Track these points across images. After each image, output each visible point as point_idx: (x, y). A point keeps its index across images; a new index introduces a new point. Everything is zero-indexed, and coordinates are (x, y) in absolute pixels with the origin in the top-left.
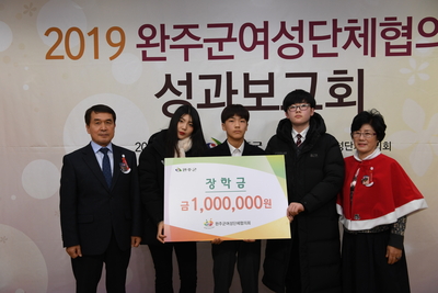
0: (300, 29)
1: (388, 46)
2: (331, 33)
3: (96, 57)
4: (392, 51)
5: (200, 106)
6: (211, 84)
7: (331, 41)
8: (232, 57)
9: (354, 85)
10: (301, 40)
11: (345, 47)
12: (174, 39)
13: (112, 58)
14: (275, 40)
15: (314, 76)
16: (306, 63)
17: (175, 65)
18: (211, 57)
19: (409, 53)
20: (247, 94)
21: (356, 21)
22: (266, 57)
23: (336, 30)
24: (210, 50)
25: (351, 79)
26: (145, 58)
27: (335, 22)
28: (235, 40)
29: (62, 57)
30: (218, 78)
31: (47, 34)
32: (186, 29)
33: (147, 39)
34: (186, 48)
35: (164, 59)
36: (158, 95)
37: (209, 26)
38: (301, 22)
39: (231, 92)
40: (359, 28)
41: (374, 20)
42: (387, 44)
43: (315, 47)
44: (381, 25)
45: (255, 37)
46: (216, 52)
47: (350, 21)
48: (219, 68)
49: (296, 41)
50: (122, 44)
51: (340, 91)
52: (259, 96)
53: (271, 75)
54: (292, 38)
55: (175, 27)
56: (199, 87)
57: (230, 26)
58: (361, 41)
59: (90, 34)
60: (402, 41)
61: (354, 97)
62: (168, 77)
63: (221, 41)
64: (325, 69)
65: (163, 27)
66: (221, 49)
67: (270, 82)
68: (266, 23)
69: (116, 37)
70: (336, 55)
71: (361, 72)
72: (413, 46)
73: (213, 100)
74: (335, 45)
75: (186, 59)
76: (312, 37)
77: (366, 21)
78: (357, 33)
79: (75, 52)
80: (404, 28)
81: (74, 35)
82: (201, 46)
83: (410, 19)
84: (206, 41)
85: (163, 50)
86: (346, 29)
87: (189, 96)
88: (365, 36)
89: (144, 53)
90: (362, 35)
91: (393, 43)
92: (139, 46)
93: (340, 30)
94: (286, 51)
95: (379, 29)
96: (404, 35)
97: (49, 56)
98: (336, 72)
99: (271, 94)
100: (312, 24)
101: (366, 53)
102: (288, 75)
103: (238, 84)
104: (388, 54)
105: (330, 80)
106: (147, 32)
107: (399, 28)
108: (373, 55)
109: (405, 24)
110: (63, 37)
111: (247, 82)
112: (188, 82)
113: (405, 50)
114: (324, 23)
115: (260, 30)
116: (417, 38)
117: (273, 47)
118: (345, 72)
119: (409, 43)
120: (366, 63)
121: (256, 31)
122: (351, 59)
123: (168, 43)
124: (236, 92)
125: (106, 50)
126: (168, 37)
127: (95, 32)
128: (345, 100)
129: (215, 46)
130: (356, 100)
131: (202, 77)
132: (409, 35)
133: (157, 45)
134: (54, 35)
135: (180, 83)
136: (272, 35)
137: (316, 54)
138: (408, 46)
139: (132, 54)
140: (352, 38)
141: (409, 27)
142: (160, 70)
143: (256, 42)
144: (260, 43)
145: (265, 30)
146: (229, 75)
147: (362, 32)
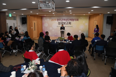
13: (55, 21)
16: (67, 21)
17: (59, 21)
19: (74, 21)
22: (65, 21)
29: (52, 21)
31: (51, 19)
37: (61, 19)
38: (67, 19)
48: (62, 22)
57: (63, 19)
59: (54, 19)
64: (69, 22)
90: (71, 20)
99: (65, 23)
106: (58, 19)
109: (73, 19)
114: (69, 19)
115: (65, 19)
120: (71, 21)
122: (70, 21)
139: (57, 21)
142: (58, 22)
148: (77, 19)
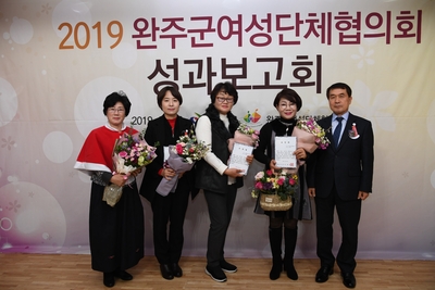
0: (268, 21)
1: (342, 36)
2: (294, 24)
3: (100, 46)
4: (345, 40)
5: (185, 86)
6: (194, 68)
7: (294, 31)
8: (211, 45)
9: (313, 68)
10: (269, 30)
11: (306, 36)
12: (163, 30)
13: (112, 47)
14: (247, 30)
15: (280, 61)
17: (165, 52)
18: (194, 45)
19: (358, 42)
20: (224, 76)
21: (315, 15)
22: (240, 44)
23: (299, 22)
24: (193, 39)
25: (311, 63)
26: (139, 47)
27: (298, 15)
28: (214, 30)
29: (72, 47)
30: (200, 63)
31: (60, 28)
32: (173, 22)
33: (141, 31)
34: (173, 37)
35: (155, 47)
36: (150, 78)
37: (193, 19)
38: (269, 15)
39: (211, 74)
40: (317, 21)
41: (330, 14)
42: (341, 34)
43: (281, 36)
44: (336, 18)
45: (231, 28)
46: (198, 41)
47: (310, 15)
48: (201, 54)
49: (265, 31)
50: (120, 35)
51: (302, 73)
52: (234, 78)
53: (244, 60)
54: (262, 29)
55: (164, 20)
56: (184, 70)
57: (210, 19)
58: (319, 31)
59: (94, 27)
60: (353, 31)
61: (313, 78)
62: (158, 62)
63: (202, 32)
64: (289, 55)
65: (154, 20)
66: (202, 38)
67: (244, 65)
68: (240, 16)
69: (115, 30)
70: (298, 43)
71: (319, 57)
72: (362, 36)
73: (196, 81)
74: (298, 34)
75: (173, 47)
76: (278, 28)
77: (323, 15)
78: (316, 25)
79: (82, 43)
80: (354, 21)
81: (82, 28)
82: (185, 36)
83: (359, 14)
84: (189, 31)
85: (154, 39)
86: (307, 21)
87: (176, 78)
88: (322, 27)
89: (139, 42)
90: (320, 26)
91: (345, 33)
92: (134, 36)
93: (302, 22)
94: (256, 40)
95: (334, 22)
96: (354, 27)
97: (62, 47)
98: (298, 58)
99: (244, 76)
100: (278, 17)
101: (323, 42)
102: (259, 60)
103: (217, 67)
104: (341, 42)
105: (294, 64)
106: (141, 25)
107: (350, 21)
108: (329, 43)
109: (355, 17)
110: (73, 31)
111: (225, 66)
112: (175, 66)
113: (355, 40)
114: (289, 16)
115: (235, 22)
116: (365, 30)
117: (246, 36)
118: (306, 57)
119: (359, 34)
120: (323, 49)
121: (231, 23)
122: (311, 47)
123: (158, 33)
124: (215, 74)
125: (107, 40)
126: (158, 29)
127: (98, 25)
128: (306, 81)
129: (197, 35)
130: (315, 80)
131: (186, 62)
132: (358, 27)
133: (149, 35)
134: (66, 29)
135: (169, 67)
136: (245, 26)
137: (282, 42)
138: (358, 36)
139: (129, 43)
140: (312, 29)
141: (358, 21)
142: (152, 56)
143: (231, 33)
144: (235, 33)
145: (239, 22)
146: (209, 60)
147: (320, 23)
148: (405, 17)
